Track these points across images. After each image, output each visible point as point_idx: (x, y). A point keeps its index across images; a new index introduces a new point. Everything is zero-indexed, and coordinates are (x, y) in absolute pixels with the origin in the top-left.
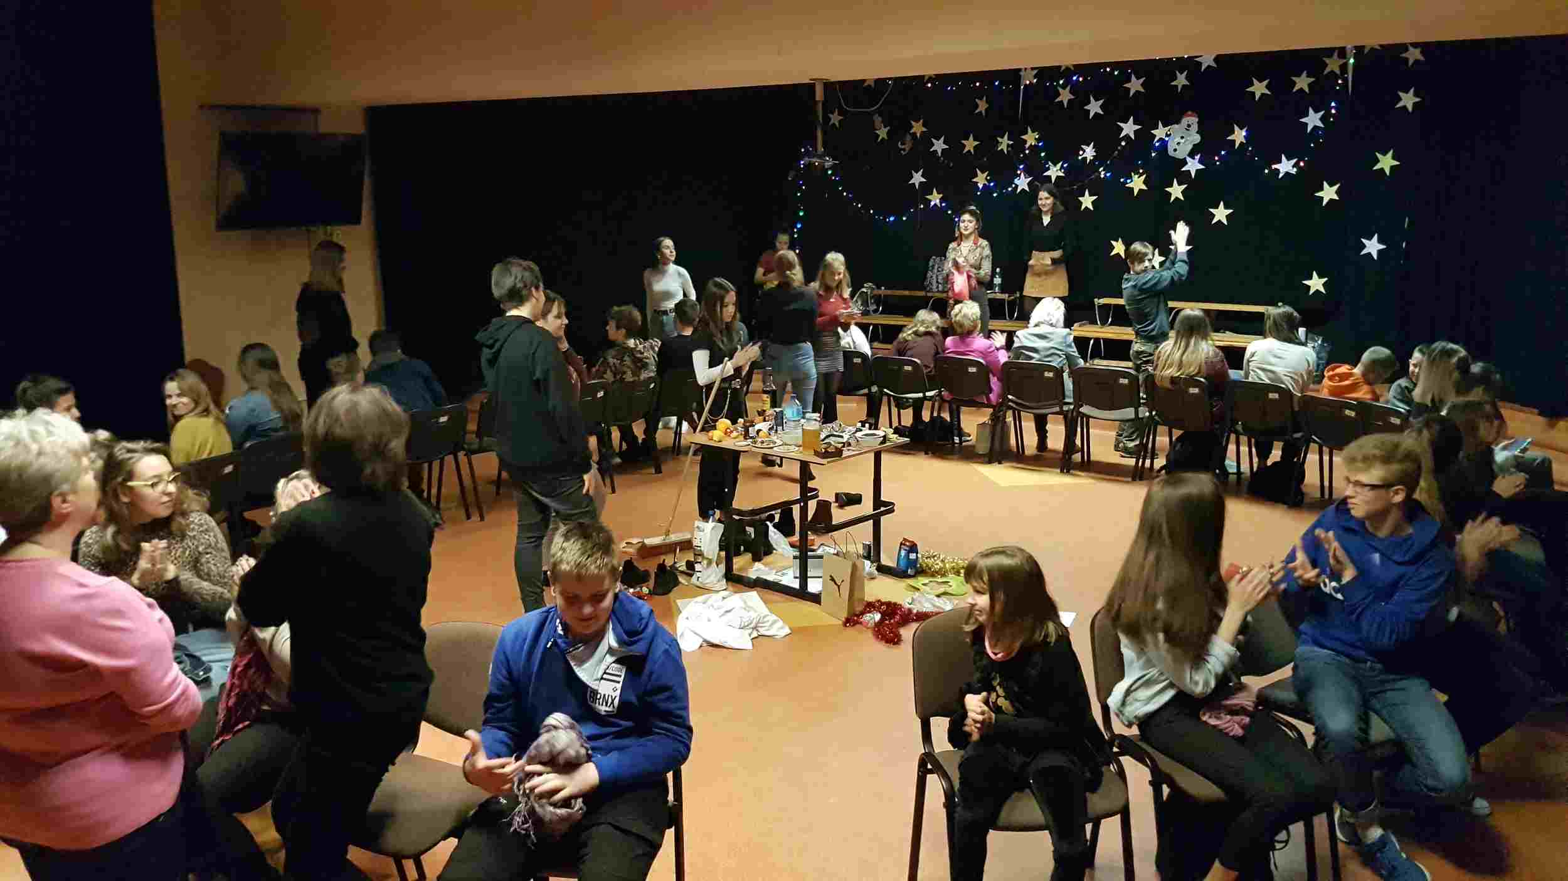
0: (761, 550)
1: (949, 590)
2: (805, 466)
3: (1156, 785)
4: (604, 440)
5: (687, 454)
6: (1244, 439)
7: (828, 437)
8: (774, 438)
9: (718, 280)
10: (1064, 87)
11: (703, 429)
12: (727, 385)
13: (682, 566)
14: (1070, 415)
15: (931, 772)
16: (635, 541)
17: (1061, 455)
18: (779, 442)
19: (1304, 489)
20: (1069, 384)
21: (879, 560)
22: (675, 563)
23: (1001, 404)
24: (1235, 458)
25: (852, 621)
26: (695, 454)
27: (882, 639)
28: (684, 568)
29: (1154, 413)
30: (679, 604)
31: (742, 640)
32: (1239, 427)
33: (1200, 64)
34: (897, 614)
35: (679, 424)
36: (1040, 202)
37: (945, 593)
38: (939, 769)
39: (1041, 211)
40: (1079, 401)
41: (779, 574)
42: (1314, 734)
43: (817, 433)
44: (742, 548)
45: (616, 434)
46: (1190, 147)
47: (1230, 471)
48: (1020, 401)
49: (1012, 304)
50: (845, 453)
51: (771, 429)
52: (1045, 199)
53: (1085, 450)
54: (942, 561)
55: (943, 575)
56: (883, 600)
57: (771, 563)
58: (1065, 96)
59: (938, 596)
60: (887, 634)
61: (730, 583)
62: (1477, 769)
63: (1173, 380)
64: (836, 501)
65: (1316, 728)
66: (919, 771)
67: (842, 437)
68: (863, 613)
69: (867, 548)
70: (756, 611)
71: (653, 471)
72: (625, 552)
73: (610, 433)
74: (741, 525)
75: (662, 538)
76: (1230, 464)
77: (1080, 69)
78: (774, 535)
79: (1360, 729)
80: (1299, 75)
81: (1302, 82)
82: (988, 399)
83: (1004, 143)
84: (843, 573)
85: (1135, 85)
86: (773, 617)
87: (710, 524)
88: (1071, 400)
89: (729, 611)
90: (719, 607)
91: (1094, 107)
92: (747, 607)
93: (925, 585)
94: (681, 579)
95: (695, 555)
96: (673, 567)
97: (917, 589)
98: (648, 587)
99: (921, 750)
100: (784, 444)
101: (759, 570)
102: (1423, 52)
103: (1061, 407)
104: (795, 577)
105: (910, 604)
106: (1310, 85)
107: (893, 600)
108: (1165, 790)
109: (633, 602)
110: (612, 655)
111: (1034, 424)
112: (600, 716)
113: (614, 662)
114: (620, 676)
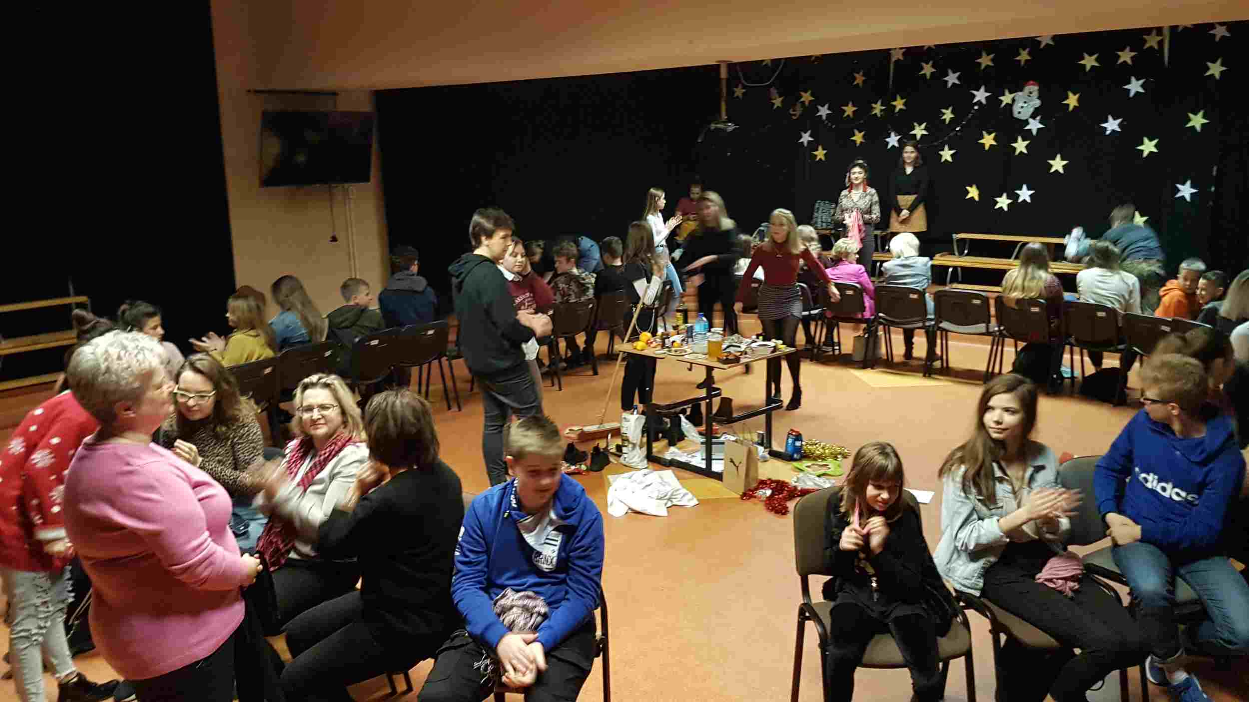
0: (676, 437)
1: (828, 472)
2: (710, 369)
3: (995, 632)
4: (553, 348)
5: (617, 360)
6: (1077, 349)
7: (728, 347)
8: (685, 347)
10: (927, 62)
13: (613, 448)
14: (931, 329)
15: (808, 618)
16: (576, 428)
17: (923, 363)
18: (689, 351)
21: (770, 446)
22: (607, 446)
23: (873, 321)
24: (1069, 364)
25: (748, 495)
27: (772, 510)
28: (614, 451)
29: (1002, 328)
30: (610, 480)
31: (659, 509)
32: (1072, 340)
33: (1039, 42)
34: (784, 490)
36: (905, 155)
37: (824, 474)
38: (815, 617)
39: (905, 163)
41: (689, 456)
42: (1129, 594)
43: (719, 344)
44: (660, 435)
45: (562, 345)
46: (1031, 110)
47: (1065, 375)
48: (888, 318)
50: (743, 360)
51: (683, 340)
52: (910, 153)
53: (944, 358)
54: (823, 448)
55: (823, 459)
56: (774, 479)
57: (684, 447)
58: (928, 70)
59: (819, 476)
60: (776, 506)
61: (650, 463)
63: (1019, 301)
65: (1131, 589)
66: (799, 617)
67: (739, 347)
68: (757, 489)
69: (761, 436)
70: (670, 485)
71: (591, 373)
72: (570, 437)
73: (557, 343)
74: (660, 416)
75: (597, 426)
76: (1066, 370)
77: (940, 48)
78: (686, 425)
79: (1168, 591)
80: (1124, 50)
81: (1126, 56)
82: (862, 316)
83: (878, 109)
84: (741, 456)
85: (986, 61)
86: (684, 491)
87: (634, 416)
88: (932, 317)
89: (649, 485)
90: (641, 482)
91: (952, 79)
92: (663, 483)
93: (808, 467)
94: (612, 459)
95: (623, 440)
96: (606, 449)
97: (802, 470)
98: (585, 465)
99: (801, 600)
100: (693, 353)
101: (673, 453)
102: (1228, 30)
103: (924, 322)
104: (703, 459)
105: (796, 482)
106: (1132, 58)
107: (781, 478)
108: (1003, 638)
109: (571, 484)
110: (552, 525)
111: (902, 337)
112: (543, 572)
113: (554, 530)
114: (557, 541)
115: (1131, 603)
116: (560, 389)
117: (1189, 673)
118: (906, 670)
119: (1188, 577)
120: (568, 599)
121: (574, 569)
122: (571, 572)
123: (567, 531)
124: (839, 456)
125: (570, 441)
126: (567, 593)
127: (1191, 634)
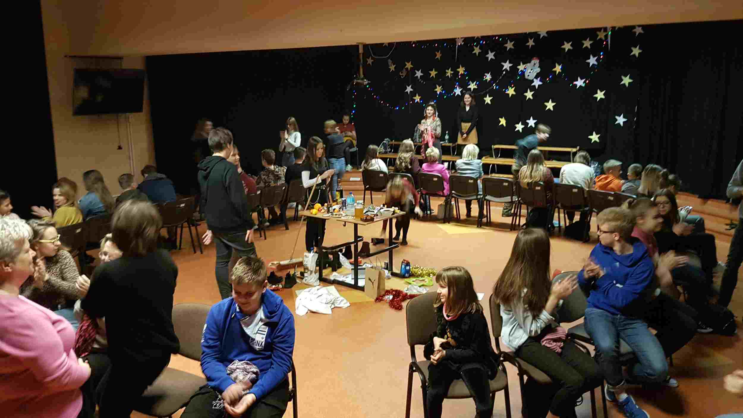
0: (336, 266)
1: (425, 284)
2: (356, 226)
3: (521, 375)
4: (261, 214)
5: (301, 220)
6: (562, 211)
7: (367, 212)
8: (341, 212)
9: (314, 137)
10: (476, 46)
11: (308, 209)
12: (319, 187)
13: (298, 274)
14: (481, 200)
15: (415, 371)
16: (275, 263)
17: (477, 219)
18: (344, 215)
19: (590, 234)
20: (480, 186)
21: (392, 270)
22: (295, 273)
23: (449, 195)
24: (557, 219)
25: (379, 299)
26: (304, 220)
27: (393, 308)
29: (520, 199)
30: (297, 293)
31: (326, 310)
32: (559, 205)
33: (540, 35)
34: (400, 295)
35: (297, 206)
36: (465, 100)
37: (423, 285)
38: (419, 370)
39: (465, 104)
40: (485, 193)
41: (345, 277)
42: (594, 350)
43: (362, 210)
44: (327, 265)
45: (266, 212)
46: (535, 74)
47: (556, 226)
48: (457, 194)
49: (454, 148)
50: (375, 220)
51: (341, 208)
52: (467, 98)
53: (488, 216)
54: (422, 270)
55: (422, 277)
56: (394, 289)
57: (342, 272)
58: (477, 51)
59: (420, 287)
60: (396, 305)
61: (321, 282)
62: (671, 364)
63: (528, 184)
64: (372, 242)
65: (595, 346)
66: (409, 371)
67: (374, 212)
68: (384, 295)
69: (386, 264)
70: (333, 295)
71: (285, 228)
72: (272, 268)
73: (263, 211)
74: (327, 254)
75: (289, 261)
76: (555, 222)
77: (483, 38)
78: (342, 258)
79: (616, 347)
80: (586, 40)
81: (587, 44)
82: (443, 193)
83: (449, 73)
84: (375, 277)
85: (509, 45)
86: (342, 298)
87: (312, 254)
88: (481, 193)
89: (321, 296)
90: (316, 294)
91: (491, 56)
92: (329, 293)
93: (413, 281)
94: (298, 281)
95: (304, 269)
96: (294, 275)
97: (410, 284)
98: (282, 284)
99: (410, 361)
100: (346, 215)
101: (335, 275)
102: (643, 29)
103: (477, 196)
104: (352, 279)
105: (407, 291)
106: (591, 45)
107: (399, 289)
108: (525, 378)
109: (273, 296)
110: (262, 322)
111: (465, 205)
112: (256, 350)
113: (263, 325)
114: (265, 332)
115: (596, 355)
116: (265, 239)
117: (628, 394)
118: (471, 399)
119: (626, 339)
120: (273, 368)
121: (276, 349)
122: (274, 351)
123: (271, 325)
124: (431, 274)
125: (272, 271)
126: (272, 364)
127: (630, 371)
